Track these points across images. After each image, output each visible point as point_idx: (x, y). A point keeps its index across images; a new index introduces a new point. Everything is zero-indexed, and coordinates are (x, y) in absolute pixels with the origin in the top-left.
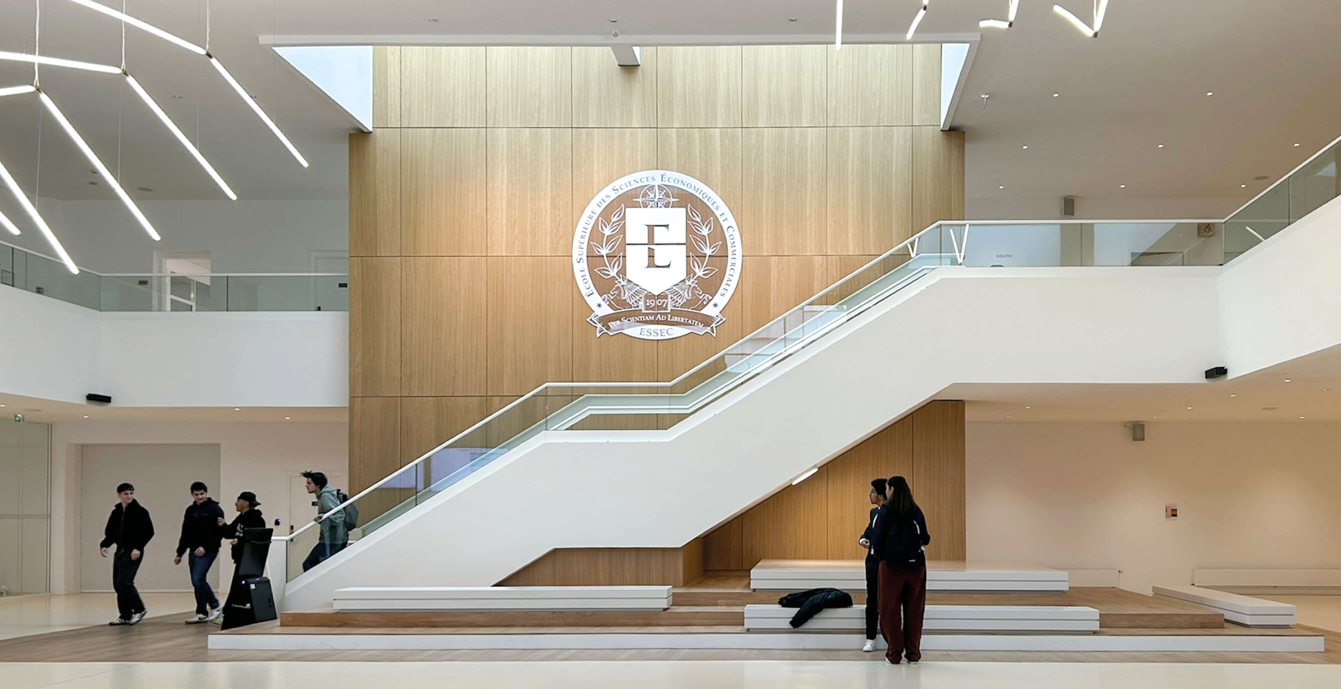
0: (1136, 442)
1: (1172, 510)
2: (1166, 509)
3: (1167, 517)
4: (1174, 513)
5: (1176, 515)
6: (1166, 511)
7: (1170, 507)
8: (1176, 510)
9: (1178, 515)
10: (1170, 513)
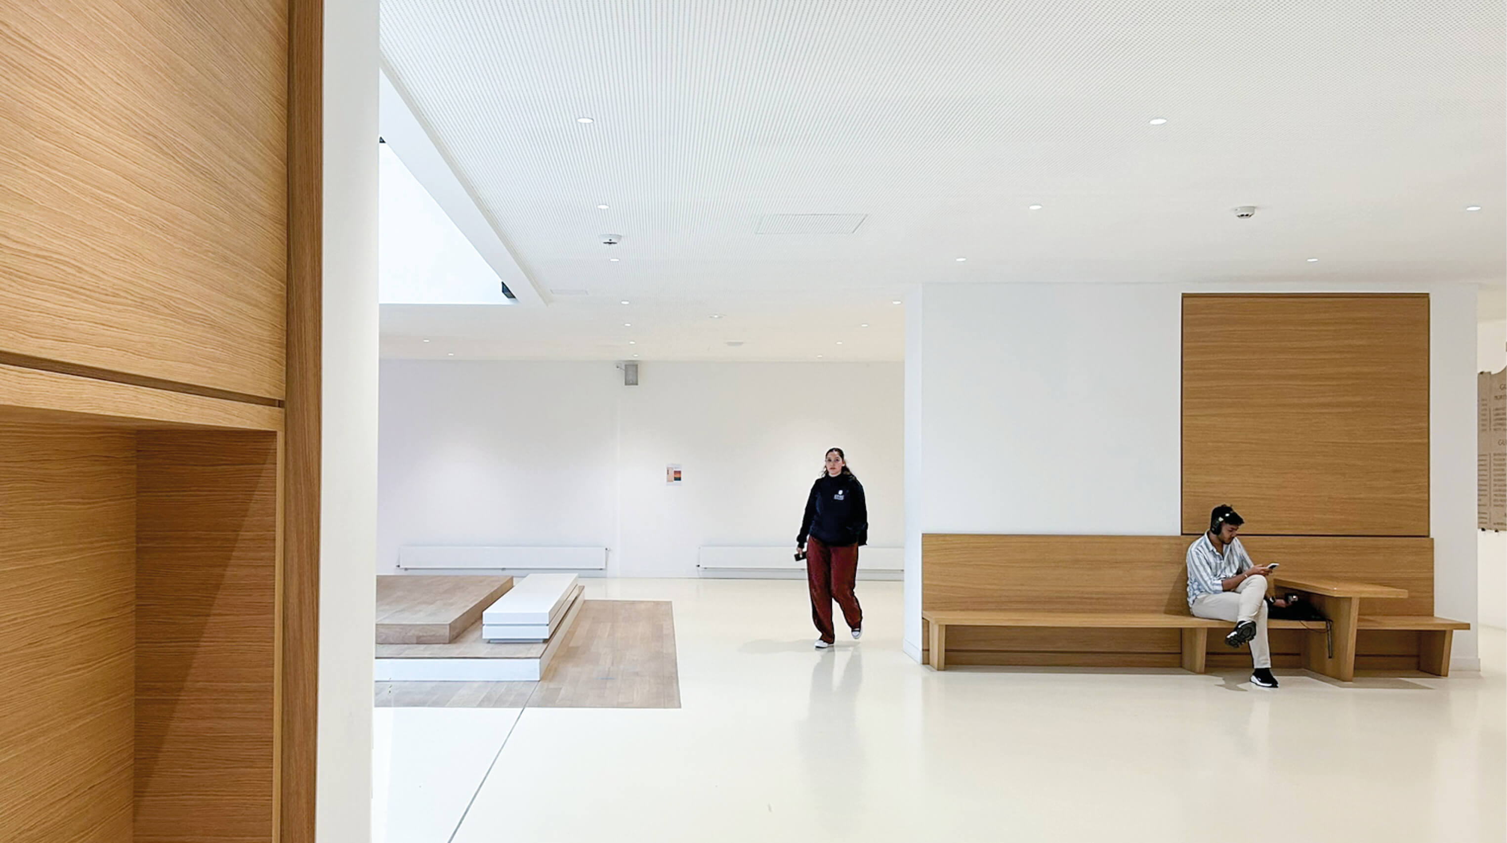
0: (627, 386)
1: (676, 472)
2: (668, 471)
3: (669, 481)
4: (677, 476)
5: (679, 479)
6: (668, 474)
7: (672, 468)
8: (680, 472)
9: (682, 479)
10: (672, 475)
